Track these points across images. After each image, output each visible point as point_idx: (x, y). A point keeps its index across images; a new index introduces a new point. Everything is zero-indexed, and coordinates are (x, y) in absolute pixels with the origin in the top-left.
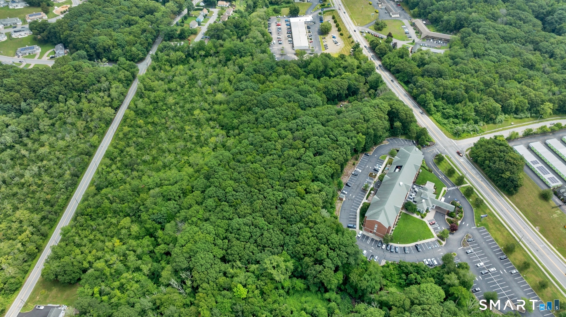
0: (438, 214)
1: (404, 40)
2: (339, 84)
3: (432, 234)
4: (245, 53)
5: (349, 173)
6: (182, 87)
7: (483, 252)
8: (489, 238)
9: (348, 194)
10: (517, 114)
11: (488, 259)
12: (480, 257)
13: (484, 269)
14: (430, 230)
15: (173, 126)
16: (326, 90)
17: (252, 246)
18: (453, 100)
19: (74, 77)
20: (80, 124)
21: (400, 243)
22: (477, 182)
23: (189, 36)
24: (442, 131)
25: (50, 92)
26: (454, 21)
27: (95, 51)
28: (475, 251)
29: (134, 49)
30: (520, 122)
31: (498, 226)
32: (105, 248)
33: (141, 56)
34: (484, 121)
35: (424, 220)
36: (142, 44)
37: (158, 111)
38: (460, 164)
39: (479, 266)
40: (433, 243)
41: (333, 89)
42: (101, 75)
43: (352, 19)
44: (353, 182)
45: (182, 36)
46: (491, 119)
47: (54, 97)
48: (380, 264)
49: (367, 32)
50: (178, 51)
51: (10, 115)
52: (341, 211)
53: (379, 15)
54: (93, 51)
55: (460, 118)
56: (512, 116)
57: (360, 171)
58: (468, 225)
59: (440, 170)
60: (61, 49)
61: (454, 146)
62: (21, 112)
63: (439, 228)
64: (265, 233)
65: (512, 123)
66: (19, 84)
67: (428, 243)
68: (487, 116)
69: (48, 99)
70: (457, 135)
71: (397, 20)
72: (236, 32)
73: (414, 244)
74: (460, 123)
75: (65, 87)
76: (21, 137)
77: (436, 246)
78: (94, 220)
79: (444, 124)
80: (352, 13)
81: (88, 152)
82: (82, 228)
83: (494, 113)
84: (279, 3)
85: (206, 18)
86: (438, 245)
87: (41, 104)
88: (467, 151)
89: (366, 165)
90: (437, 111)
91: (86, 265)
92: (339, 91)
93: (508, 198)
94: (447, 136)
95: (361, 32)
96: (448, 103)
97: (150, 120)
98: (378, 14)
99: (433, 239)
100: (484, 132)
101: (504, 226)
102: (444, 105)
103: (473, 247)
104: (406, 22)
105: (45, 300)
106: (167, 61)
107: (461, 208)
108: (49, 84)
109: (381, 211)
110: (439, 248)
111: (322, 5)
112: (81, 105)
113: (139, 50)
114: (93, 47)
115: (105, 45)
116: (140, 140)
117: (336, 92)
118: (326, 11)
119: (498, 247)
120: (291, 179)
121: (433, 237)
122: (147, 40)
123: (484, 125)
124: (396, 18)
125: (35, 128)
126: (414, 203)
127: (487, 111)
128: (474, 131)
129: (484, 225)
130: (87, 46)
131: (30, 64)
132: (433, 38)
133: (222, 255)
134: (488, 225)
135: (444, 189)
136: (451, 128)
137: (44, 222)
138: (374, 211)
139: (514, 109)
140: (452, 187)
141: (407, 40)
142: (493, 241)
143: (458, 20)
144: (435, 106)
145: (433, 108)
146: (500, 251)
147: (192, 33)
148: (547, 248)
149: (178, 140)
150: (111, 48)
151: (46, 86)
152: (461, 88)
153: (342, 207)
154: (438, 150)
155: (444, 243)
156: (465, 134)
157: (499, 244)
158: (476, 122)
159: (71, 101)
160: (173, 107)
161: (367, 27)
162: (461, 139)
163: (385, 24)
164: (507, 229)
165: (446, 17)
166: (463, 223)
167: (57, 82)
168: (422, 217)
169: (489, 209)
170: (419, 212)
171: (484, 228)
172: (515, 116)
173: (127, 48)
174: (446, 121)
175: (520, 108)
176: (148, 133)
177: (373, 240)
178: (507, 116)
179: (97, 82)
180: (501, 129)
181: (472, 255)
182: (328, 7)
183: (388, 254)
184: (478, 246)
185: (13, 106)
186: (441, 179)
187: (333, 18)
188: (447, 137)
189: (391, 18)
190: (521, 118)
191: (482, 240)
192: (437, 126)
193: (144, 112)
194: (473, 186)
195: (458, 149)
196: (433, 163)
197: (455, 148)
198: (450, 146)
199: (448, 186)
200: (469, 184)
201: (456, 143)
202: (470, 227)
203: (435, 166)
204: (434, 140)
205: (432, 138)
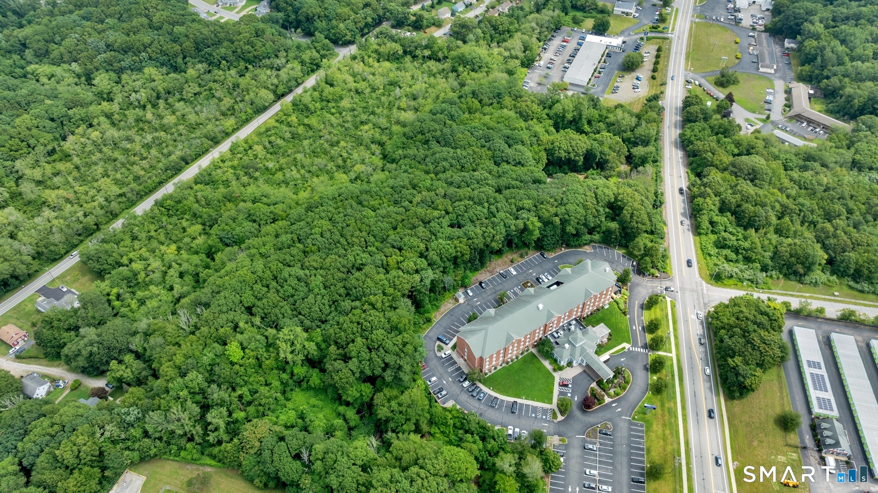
0: (585, 375)
1: (754, 112)
2: (574, 143)
3: (551, 399)
4: (480, 67)
5: (495, 270)
6: (374, 90)
7: (611, 458)
8: (640, 443)
9: (473, 297)
10: (857, 283)
11: (611, 471)
12: (600, 462)
13: (594, 481)
14: (552, 392)
15: (327, 136)
16: (551, 147)
17: (287, 307)
18: (745, 221)
19: (248, 43)
20: (227, 102)
21: (493, 390)
22: (691, 358)
23: (428, 27)
24: (698, 263)
25: (214, 54)
26: (862, 99)
27: (297, 17)
28: (600, 450)
29: (342, 26)
30: (854, 297)
31: (667, 432)
32: (157, 251)
33: (348, 38)
34: (781, 272)
35: (555, 374)
36: (356, 23)
37: (325, 113)
38: (686, 321)
39: (588, 472)
40: (545, 411)
41: (560, 148)
42: (282, 49)
43: (687, 58)
44: (493, 284)
45: (418, 25)
46: (795, 273)
47: (216, 61)
48: (444, 404)
49: (697, 83)
50: (396, 42)
51: (160, 70)
52: (446, 315)
53: (739, 63)
54: (293, 17)
55: (742, 254)
56: (846, 282)
57: (515, 273)
58: (619, 410)
59: (643, 318)
60: (265, 6)
61: (700, 292)
62: (176, 69)
63: (569, 395)
64: (311, 296)
65: (836, 293)
66: (186, 36)
67: (535, 409)
68: (789, 266)
69: (208, 62)
70: (717, 278)
71: (766, 77)
72: (491, 36)
73: (512, 399)
74: (737, 261)
75: (234, 52)
76: (158, 98)
77: (544, 417)
78: (170, 216)
79: (710, 255)
80: (693, 50)
81: (215, 138)
82: (153, 220)
83: (802, 263)
84: (587, 9)
85: (469, 9)
86: (549, 417)
87: (199, 66)
88: (714, 307)
89: (530, 269)
90: (712, 231)
91: (125, 260)
92: (569, 153)
93: (726, 401)
94: (700, 274)
95: (687, 81)
96: (739, 225)
97: (306, 121)
98: (737, 61)
99: (546, 406)
100: (770, 289)
101: (678, 438)
102: (728, 225)
103: (601, 444)
104: (780, 85)
105: (73, 283)
106: (376, 51)
107: (627, 383)
108: (218, 43)
109: (482, 330)
110: (546, 421)
111: (654, 28)
112: (241, 80)
113: (348, 29)
114: (296, 11)
115: (309, 12)
116: (279, 142)
117: (563, 154)
118: (654, 38)
119: (642, 462)
120: (395, 244)
121: (551, 403)
122: (366, 18)
123: (778, 278)
124: (766, 75)
125: (178, 92)
126: (554, 345)
127: (791, 256)
128: (752, 282)
129: (647, 421)
130: (290, 8)
131: (224, 18)
132: (810, 122)
133: (250, 304)
134: (651, 425)
135: (626, 345)
136: (715, 265)
137: (120, 200)
138: (473, 327)
139: (852, 271)
140: (642, 347)
141: (760, 113)
142: (642, 450)
143: (869, 99)
144: (712, 223)
145: (705, 224)
146: (643, 468)
147: (434, 24)
149: (323, 156)
150: (316, 17)
151: (213, 45)
152: (773, 208)
153: (451, 310)
155: (560, 418)
156: (731, 282)
157: (648, 457)
158: (764, 269)
159: (233, 72)
160: (344, 113)
161: (704, 77)
162: (719, 287)
163: (736, 78)
164: (679, 444)
165: (848, 90)
166: (614, 405)
167: (226, 44)
168: (554, 370)
169: (675, 403)
170: (556, 361)
171: (642, 426)
172: (852, 283)
173: (334, 22)
174: (714, 251)
175: (866, 272)
176: (294, 136)
177: (459, 368)
178: (834, 277)
179: (273, 56)
180: (807, 295)
181: (591, 455)
182: (662, 32)
183: (464, 397)
184: (612, 446)
185: (169, 60)
186: (633, 331)
187: (659, 50)
188: (697, 275)
189: (755, 72)
190: (862, 292)
191: (625, 441)
192: (697, 254)
193: (307, 108)
194: (678, 360)
195: (701, 299)
196: (641, 303)
197: (698, 295)
198: (692, 291)
199: (635, 344)
200: (673, 355)
201: (707, 290)
202: (620, 414)
203: (640, 310)
204: (671, 273)
205: (671, 268)
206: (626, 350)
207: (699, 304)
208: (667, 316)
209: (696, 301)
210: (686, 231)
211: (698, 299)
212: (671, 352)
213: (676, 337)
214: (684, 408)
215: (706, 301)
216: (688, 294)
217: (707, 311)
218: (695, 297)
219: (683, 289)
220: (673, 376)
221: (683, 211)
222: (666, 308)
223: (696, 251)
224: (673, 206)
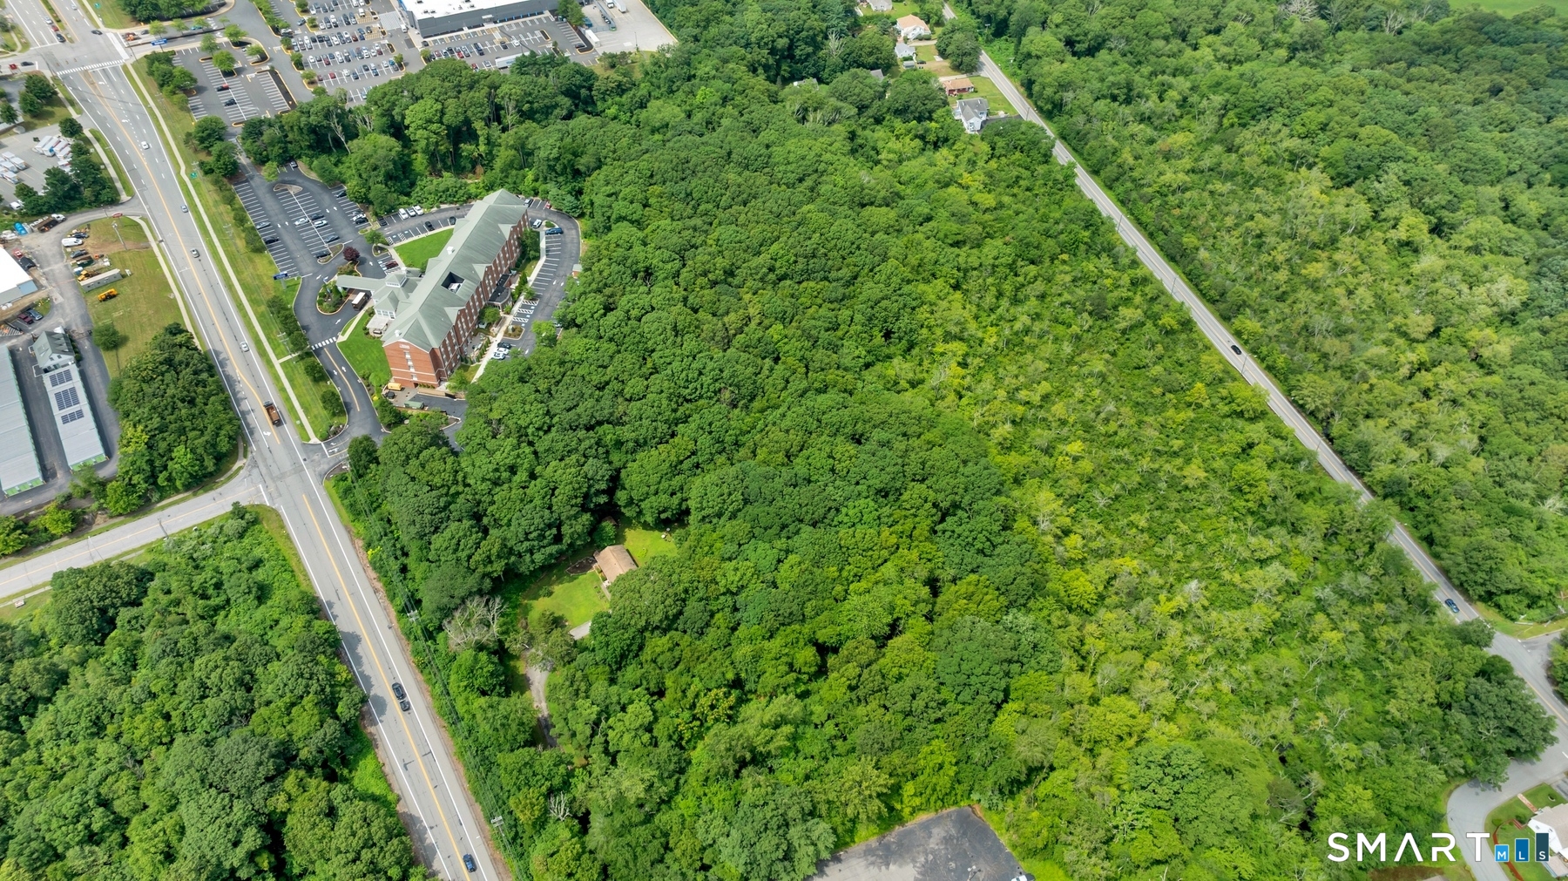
3: (397, 250)
7: (308, 243)
11: (302, 236)
12: (316, 236)
14: (400, 254)
22: (254, 376)
24: (288, 537)
28: (322, 242)
35: (408, 269)
39: (324, 221)
40: (397, 240)
52: (578, 255)
58: (318, 278)
59: (338, 389)
63: (380, 262)
67: (408, 236)
70: (248, 520)
73: (437, 231)
77: (394, 236)
88: (240, 468)
94: (278, 515)
99: (398, 244)
103: (323, 247)
107: (321, 302)
121: (395, 248)
135: (342, 338)
140: (322, 348)
148: (177, 265)
154: (324, 455)
166: (326, 278)
168: (410, 271)
169: (256, 313)
184: (311, 251)
186: (342, 362)
188: (283, 511)
191: (299, 259)
192: (296, 555)
194: (269, 363)
195: (264, 470)
196: (352, 412)
197: (270, 474)
198: (282, 476)
199: (332, 347)
200: (277, 363)
201: (259, 491)
202: (315, 275)
203: (348, 400)
204: (326, 488)
205: (331, 496)
206: (340, 334)
207: (265, 460)
208: (307, 411)
209: (270, 462)
210: (334, 599)
211: (268, 467)
212: (282, 365)
213: (283, 390)
214: (245, 316)
215: (255, 471)
216: (287, 465)
217: (250, 455)
218: (274, 468)
219: (298, 470)
220: (268, 339)
221: (360, 650)
222: (311, 423)
223: (299, 561)
224: (384, 653)
